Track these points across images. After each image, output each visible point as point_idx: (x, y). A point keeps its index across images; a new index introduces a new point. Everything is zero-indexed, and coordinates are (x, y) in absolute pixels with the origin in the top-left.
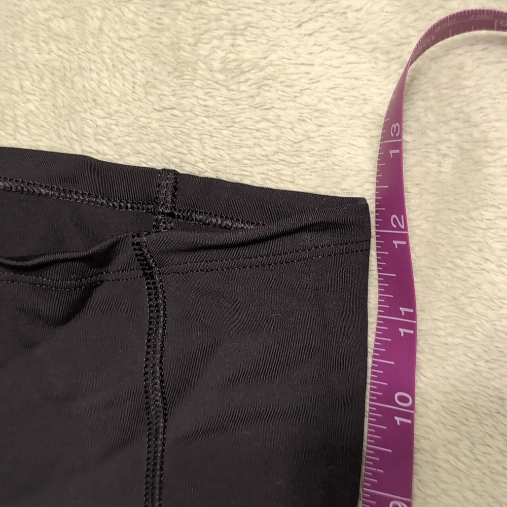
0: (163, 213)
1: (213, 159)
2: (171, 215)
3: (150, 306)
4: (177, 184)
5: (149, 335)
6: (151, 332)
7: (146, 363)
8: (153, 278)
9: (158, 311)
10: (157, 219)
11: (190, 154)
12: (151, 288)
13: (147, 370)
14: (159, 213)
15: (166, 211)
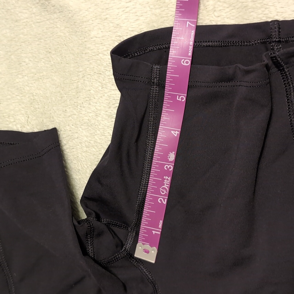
0: (275, 41)
1: (282, 13)
2: (279, 42)
3: (285, 84)
4: (280, 26)
5: (287, 97)
6: (288, 96)
7: (289, 110)
8: (284, 71)
9: (289, 85)
10: (272, 45)
11: (270, 13)
12: (284, 76)
13: (290, 113)
14: (273, 42)
15: (277, 40)
